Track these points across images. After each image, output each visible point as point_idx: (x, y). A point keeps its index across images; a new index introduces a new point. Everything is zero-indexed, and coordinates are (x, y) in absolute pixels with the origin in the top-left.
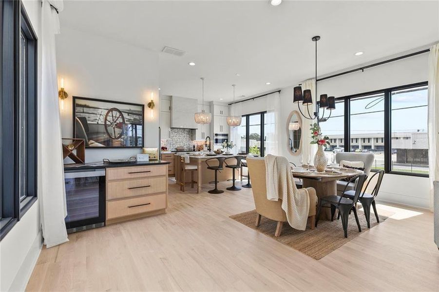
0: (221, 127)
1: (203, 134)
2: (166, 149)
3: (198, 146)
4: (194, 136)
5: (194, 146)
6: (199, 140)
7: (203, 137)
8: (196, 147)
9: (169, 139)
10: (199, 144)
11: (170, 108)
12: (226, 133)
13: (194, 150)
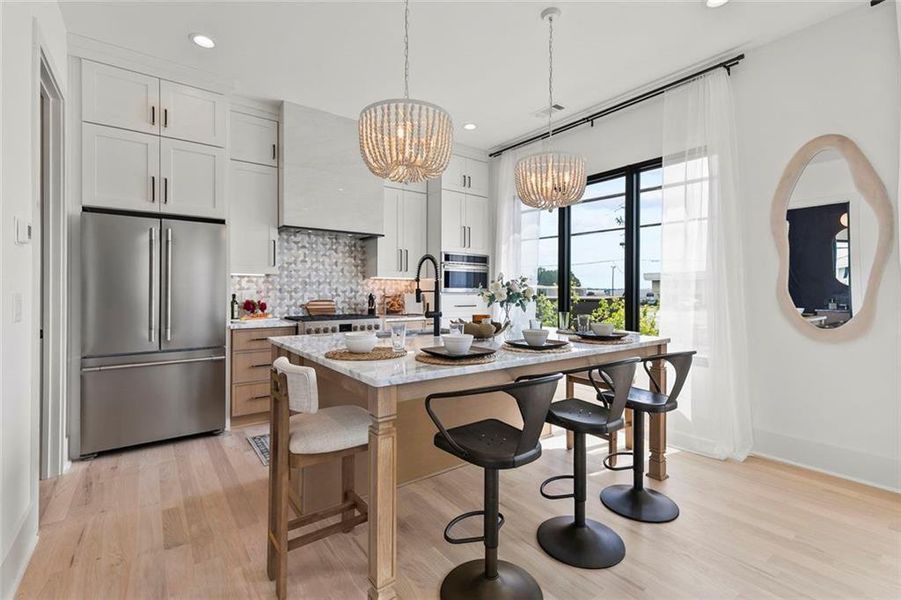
0: (466, 232)
1: (403, 256)
2: (263, 307)
3: (385, 297)
4: (370, 262)
5: (371, 299)
6: (390, 277)
7: (403, 266)
8: (377, 301)
9: (275, 271)
10: (390, 292)
11: (276, 152)
12: (480, 252)
13: (371, 313)
